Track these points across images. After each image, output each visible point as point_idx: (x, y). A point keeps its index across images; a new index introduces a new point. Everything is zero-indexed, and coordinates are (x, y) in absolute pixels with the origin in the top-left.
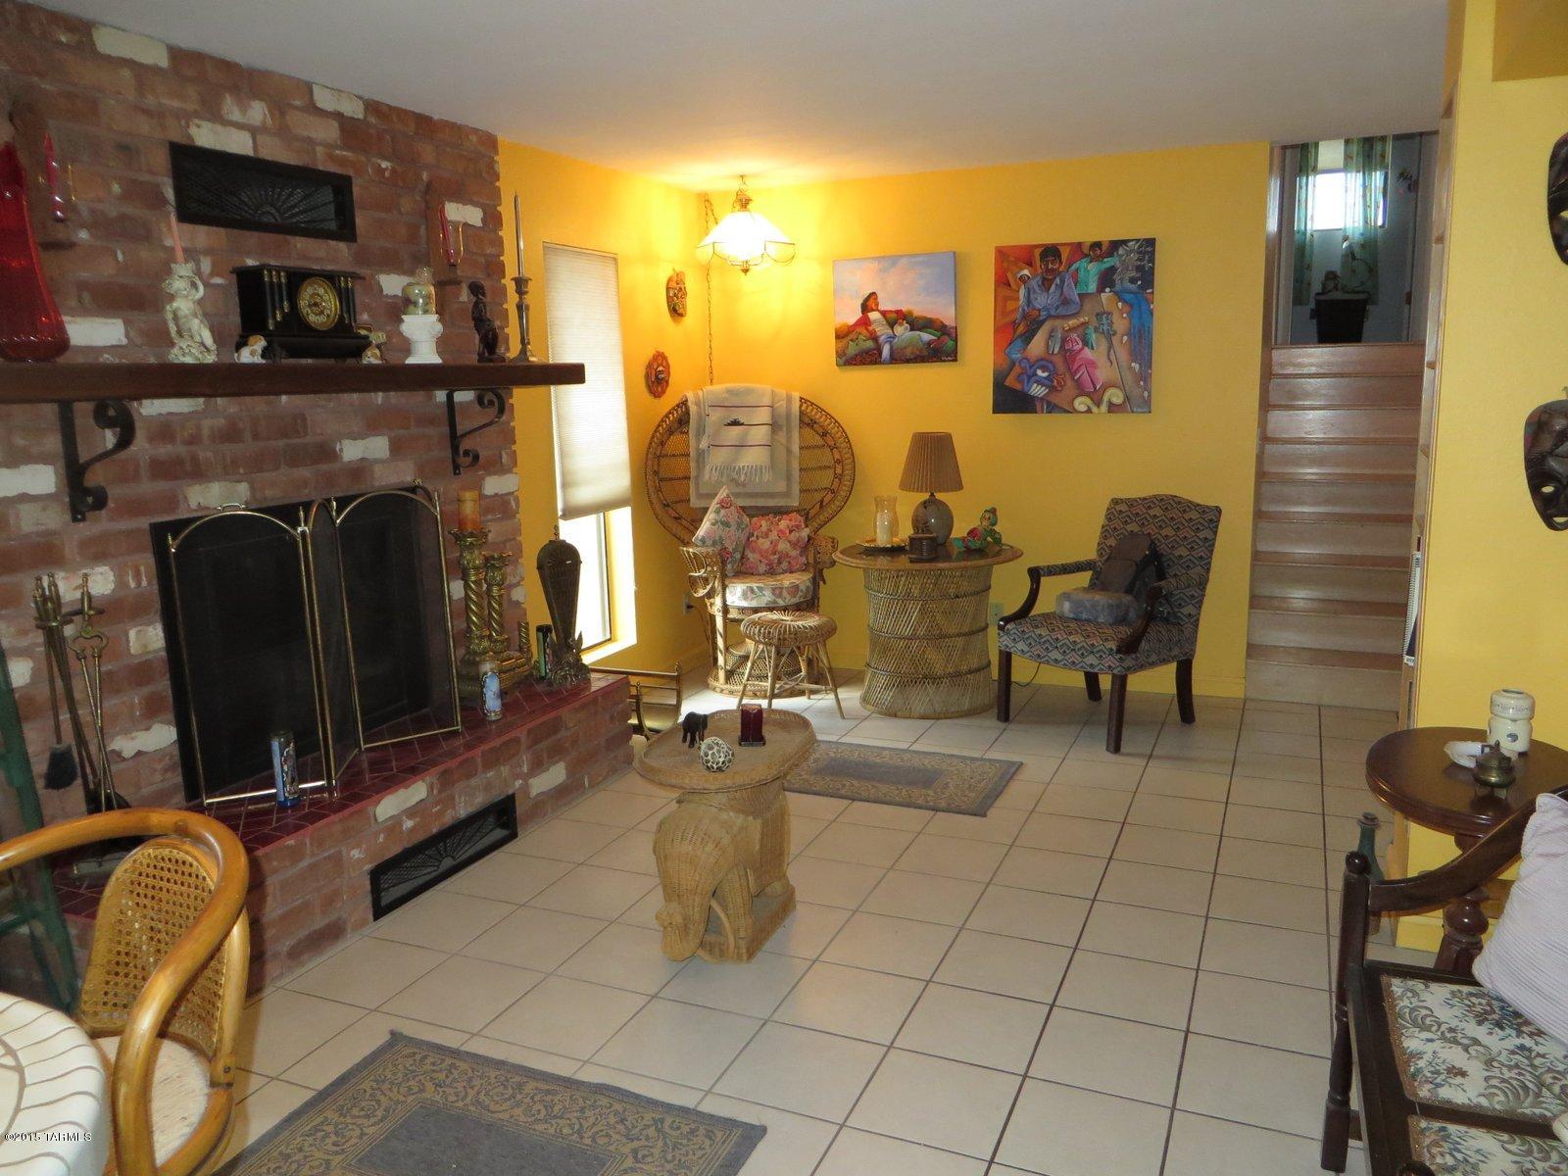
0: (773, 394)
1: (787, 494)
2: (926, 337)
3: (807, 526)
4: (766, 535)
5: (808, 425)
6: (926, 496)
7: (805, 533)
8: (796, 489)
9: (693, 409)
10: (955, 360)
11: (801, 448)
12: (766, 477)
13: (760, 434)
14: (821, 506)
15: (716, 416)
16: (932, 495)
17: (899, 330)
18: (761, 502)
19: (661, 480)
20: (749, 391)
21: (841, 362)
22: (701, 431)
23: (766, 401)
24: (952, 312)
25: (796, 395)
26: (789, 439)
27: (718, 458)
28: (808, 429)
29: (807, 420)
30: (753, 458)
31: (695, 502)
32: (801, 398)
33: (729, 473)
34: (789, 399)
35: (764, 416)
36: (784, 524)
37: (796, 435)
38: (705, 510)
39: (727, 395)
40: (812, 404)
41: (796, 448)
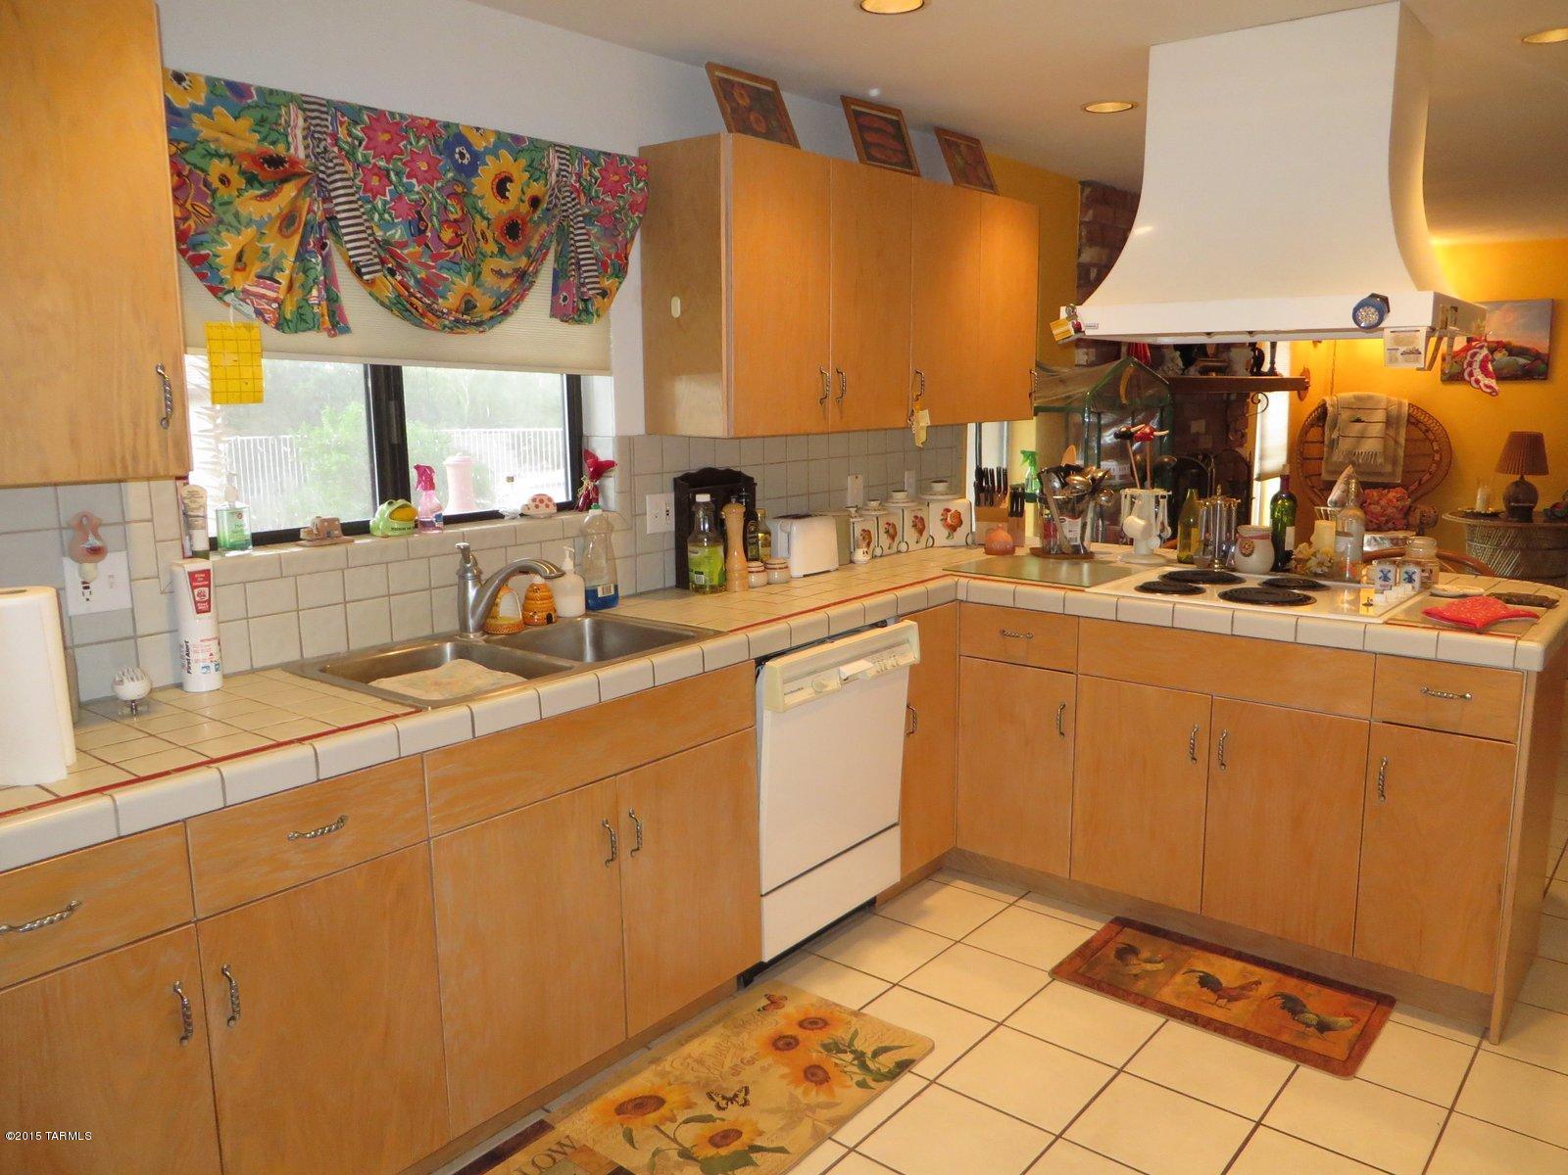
0: (1389, 401)
1: (1393, 474)
2: (1522, 361)
3: (1409, 497)
4: (1378, 503)
5: (1414, 424)
6: (1517, 478)
7: (1408, 502)
8: (1399, 470)
9: (1330, 409)
10: (1545, 379)
11: (1406, 440)
12: (1380, 460)
13: (1377, 429)
14: (1420, 484)
15: (1345, 415)
16: (1522, 477)
17: (1498, 356)
18: (1372, 479)
19: (1304, 459)
20: (1370, 398)
21: (1444, 377)
22: (1334, 425)
23: (1383, 405)
24: (1547, 341)
25: (1406, 402)
26: (1398, 433)
27: (1345, 445)
28: (1413, 427)
29: (1413, 420)
30: (1370, 446)
31: (1325, 476)
32: (1409, 404)
33: (1351, 458)
34: (1400, 405)
35: (1380, 416)
36: (1392, 494)
37: (1403, 432)
38: (1335, 482)
39: (1353, 400)
40: (1418, 408)
41: (1402, 441)
